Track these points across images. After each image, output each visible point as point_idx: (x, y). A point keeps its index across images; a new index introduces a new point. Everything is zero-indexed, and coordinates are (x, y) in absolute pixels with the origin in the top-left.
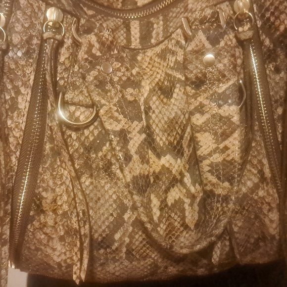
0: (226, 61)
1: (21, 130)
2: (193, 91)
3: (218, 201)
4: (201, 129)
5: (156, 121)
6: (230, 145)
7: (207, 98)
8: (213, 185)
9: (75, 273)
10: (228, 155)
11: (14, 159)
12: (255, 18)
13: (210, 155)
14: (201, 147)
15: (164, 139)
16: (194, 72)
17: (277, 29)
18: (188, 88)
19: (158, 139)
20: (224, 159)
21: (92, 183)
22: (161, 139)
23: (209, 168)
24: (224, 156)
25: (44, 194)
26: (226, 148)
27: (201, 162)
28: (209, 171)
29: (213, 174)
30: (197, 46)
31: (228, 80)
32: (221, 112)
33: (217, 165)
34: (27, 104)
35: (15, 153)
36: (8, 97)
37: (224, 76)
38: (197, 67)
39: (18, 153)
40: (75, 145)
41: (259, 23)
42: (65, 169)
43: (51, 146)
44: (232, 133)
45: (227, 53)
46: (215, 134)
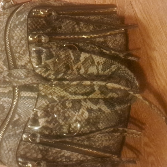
0: (62, 53)
1: (78, 155)
2: (70, 71)
3: (118, 71)
4: (86, 71)
5: (81, 90)
6: (98, 61)
7: (75, 65)
8: (110, 71)
9: (137, 136)
10: (101, 63)
11: (90, 158)
12: (39, 34)
13: (98, 70)
14: (93, 72)
15: (88, 88)
16: (63, 68)
17: (44, 24)
18: (69, 72)
19: (88, 90)
20: (102, 65)
21: (102, 123)
22: (88, 89)
23: (103, 71)
24: (101, 64)
25: (103, 145)
26: (98, 63)
27: (99, 74)
28: (104, 72)
29: (106, 70)
30: (52, 65)
31: (70, 54)
32: (82, 61)
33: (103, 68)
34: (69, 152)
35: (87, 157)
36: (64, 160)
37: (68, 56)
38: (61, 67)
39: (87, 156)
40: (86, 130)
41: (41, 32)
42: (96, 136)
43: (86, 142)
44: (93, 58)
45: (58, 51)
46: (91, 65)
